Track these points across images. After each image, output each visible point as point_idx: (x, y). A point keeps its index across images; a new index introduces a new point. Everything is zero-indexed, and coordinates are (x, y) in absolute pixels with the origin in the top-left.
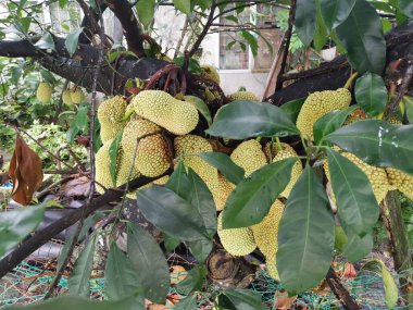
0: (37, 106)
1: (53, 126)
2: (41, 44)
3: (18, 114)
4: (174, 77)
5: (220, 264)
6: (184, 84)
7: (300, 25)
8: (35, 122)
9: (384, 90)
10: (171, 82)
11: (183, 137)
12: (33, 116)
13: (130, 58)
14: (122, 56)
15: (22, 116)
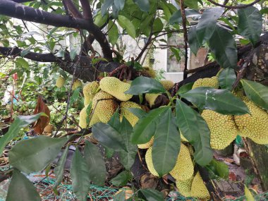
0: (58, 92)
1: (65, 103)
2: (58, 55)
3: (47, 96)
4: (125, 71)
5: (146, 180)
6: (130, 75)
7: (191, 42)
8: (56, 101)
9: (234, 76)
10: (123, 74)
11: (125, 102)
12: (55, 98)
13: (105, 62)
14: (100, 62)
15: (49, 98)
